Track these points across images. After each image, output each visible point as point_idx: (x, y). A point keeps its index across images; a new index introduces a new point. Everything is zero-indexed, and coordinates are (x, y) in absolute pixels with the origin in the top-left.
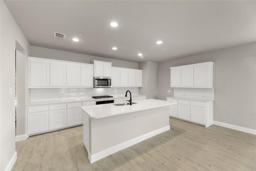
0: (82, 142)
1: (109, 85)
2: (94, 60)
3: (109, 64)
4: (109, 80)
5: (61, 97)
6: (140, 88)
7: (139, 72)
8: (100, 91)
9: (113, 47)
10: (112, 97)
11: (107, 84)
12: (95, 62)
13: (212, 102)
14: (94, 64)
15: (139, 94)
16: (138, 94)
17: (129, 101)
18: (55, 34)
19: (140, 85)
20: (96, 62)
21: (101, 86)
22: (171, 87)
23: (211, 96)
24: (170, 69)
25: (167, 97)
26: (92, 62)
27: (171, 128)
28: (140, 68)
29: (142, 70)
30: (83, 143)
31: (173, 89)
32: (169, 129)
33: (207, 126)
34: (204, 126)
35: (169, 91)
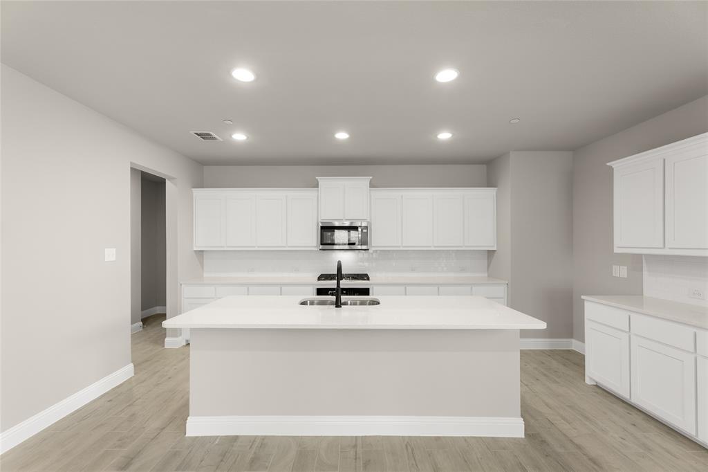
2: (317, 177)
3: (364, 182)
4: (359, 229)
6: (491, 253)
7: (483, 198)
14: (318, 186)
15: (489, 276)
16: (486, 275)
19: (487, 241)
20: (324, 182)
21: (335, 247)
22: (616, 250)
24: (611, 169)
25: (583, 297)
28: (490, 182)
29: (496, 188)
35: (621, 271)
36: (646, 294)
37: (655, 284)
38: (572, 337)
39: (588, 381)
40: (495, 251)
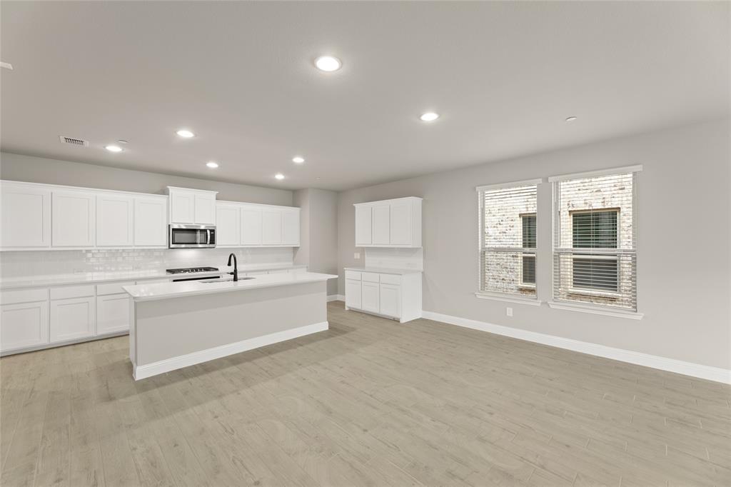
0: (127, 357)
1: (208, 243)
2: (169, 187)
3: (212, 195)
4: (208, 232)
5: (82, 272)
6: (295, 249)
7: (291, 213)
8: (188, 256)
9: (208, 161)
10: (217, 269)
11: (203, 242)
12: (170, 191)
13: (420, 275)
14: (168, 194)
17: (231, 274)
18: (63, 140)
19: (296, 243)
20: (173, 190)
21: (183, 246)
22: (357, 246)
23: (418, 262)
24: (354, 207)
25: (344, 268)
26: (164, 192)
27: (330, 328)
29: (299, 208)
30: (129, 359)
31: (363, 250)
32: (327, 329)
33: (403, 321)
34: (396, 321)
35: (357, 256)
36: (366, 265)
37: (370, 261)
38: (337, 294)
39: (347, 309)
40: (298, 248)
